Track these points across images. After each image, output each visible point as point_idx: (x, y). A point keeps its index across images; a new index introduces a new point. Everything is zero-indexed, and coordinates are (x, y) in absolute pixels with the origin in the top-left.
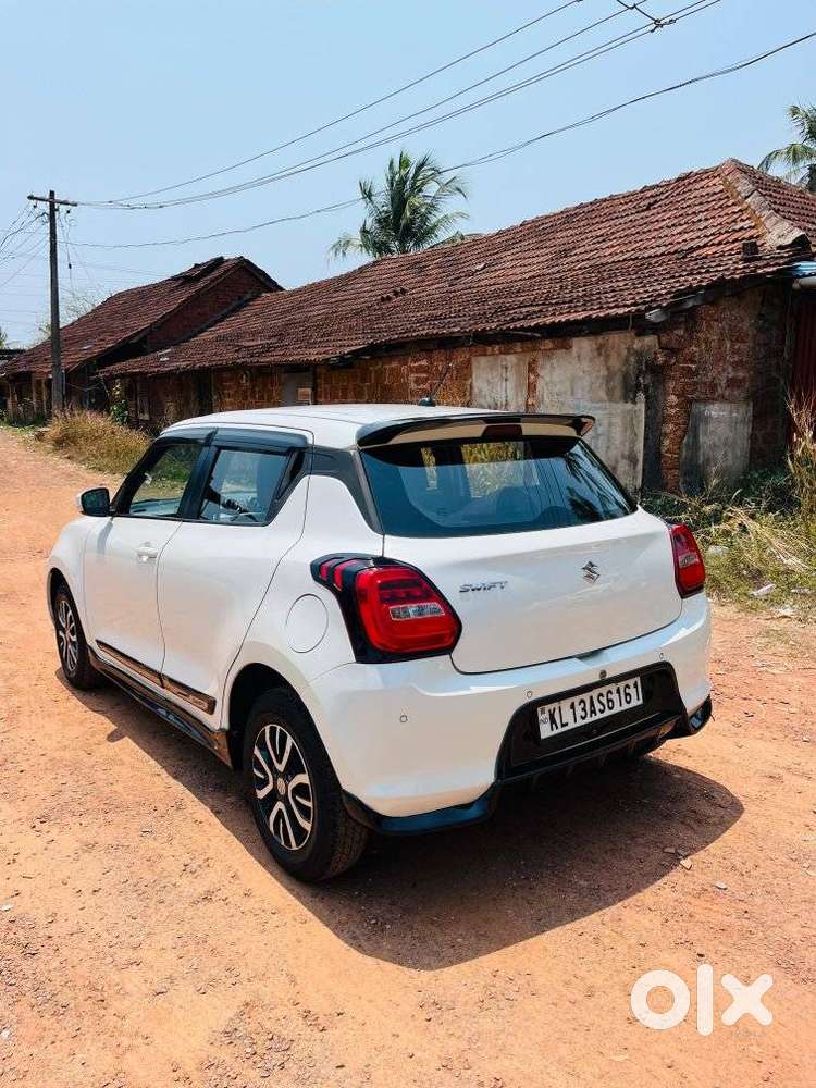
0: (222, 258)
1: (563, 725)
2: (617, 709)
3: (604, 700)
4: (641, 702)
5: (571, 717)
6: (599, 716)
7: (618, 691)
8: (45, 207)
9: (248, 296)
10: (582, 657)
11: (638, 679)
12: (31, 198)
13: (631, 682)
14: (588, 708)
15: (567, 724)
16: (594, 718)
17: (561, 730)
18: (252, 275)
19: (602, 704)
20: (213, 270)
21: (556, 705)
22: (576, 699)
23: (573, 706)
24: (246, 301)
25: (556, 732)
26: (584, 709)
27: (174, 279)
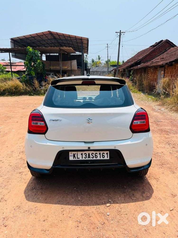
0: (162, 40)
1: (77, 158)
2: (98, 158)
3: (94, 155)
4: (108, 158)
5: (80, 157)
6: (91, 159)
7: (100, 154)
8: (119, 34)
9: (168, 49)
10: (85, 142)
11: (108, 152)
12: (116, 32)
13: (105, 152)
14: (87, 156)
15: (79, 158)
16: (89, 159)
17: (77, 159)
18: (169, 44)
19: (93, 156)
20: (159, 43)
21: (76, 153)
22: (83, 153)
23: (82, 154)
24: (167, 50)
25: (75, 159)
26: (86, 156)
27: (151, 46)
